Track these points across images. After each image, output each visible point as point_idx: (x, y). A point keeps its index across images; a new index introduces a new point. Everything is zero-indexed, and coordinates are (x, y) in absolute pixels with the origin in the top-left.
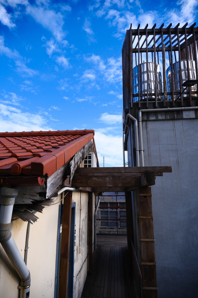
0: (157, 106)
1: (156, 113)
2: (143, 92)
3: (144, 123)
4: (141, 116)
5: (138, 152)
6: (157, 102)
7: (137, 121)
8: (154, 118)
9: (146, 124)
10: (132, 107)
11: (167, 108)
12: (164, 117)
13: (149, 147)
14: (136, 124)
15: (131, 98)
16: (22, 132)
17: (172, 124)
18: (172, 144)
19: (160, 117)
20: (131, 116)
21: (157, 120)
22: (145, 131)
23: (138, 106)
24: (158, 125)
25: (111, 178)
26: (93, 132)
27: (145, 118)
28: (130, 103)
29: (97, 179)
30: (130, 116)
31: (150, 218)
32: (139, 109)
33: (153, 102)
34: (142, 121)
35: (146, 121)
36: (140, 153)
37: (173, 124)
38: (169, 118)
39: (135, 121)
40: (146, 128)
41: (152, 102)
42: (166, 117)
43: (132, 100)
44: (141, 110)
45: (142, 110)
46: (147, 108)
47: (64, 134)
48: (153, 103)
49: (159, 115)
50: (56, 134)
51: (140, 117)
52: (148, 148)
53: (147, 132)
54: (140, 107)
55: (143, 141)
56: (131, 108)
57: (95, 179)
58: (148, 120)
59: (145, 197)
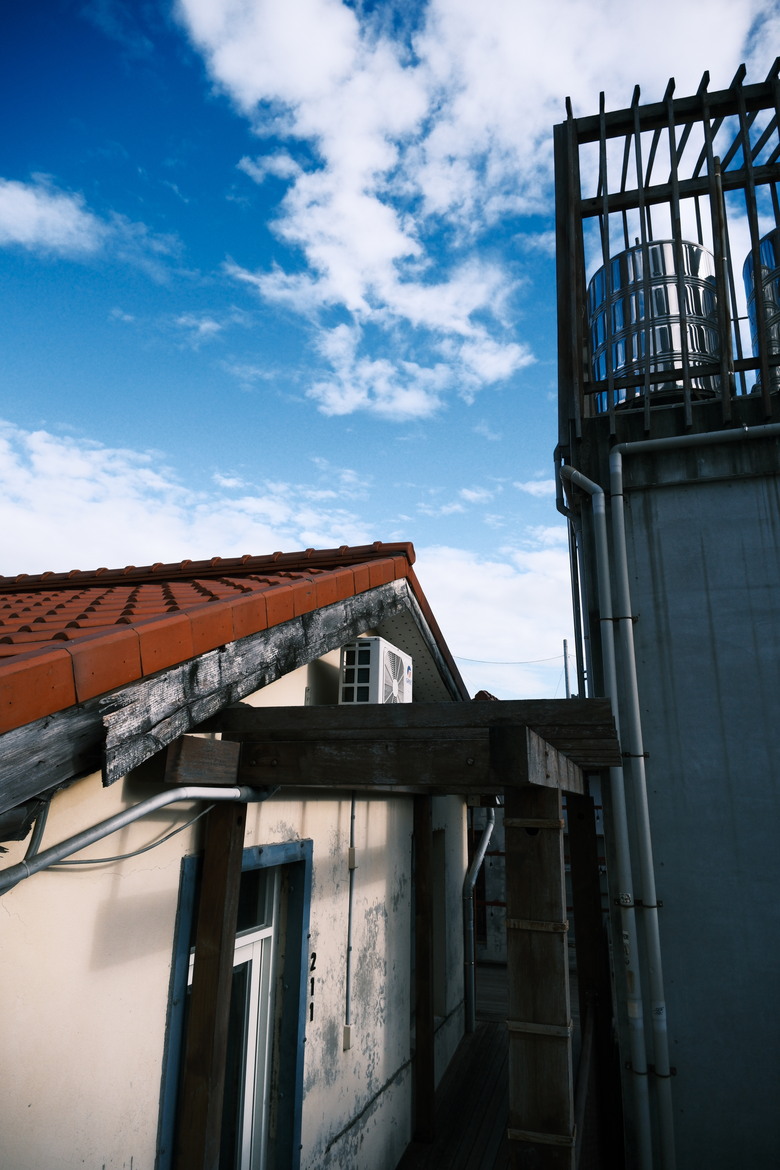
0: (689, 421)
1: (687, 452)
2: (635, 366)
3: (637, 502)
4: (619, 469)
5: (610, 624)
6: (689, 404)
7: (603, 495)
8: (678, 476)
9: (647, 505)
10: (579, 436)
11: (740, 426)
12: (724, 469)
13: (661, 600)
14: (598, 506)
15: (576, 399)
16: (179, 561)
17: (766, 494)
18: (768, 586)
19: (707, 471)
20: (575, 475)
21: (694, 483)
22: (641, 535)
23: (608, 430)
24: (699, 505)
25: (389, 749)
26: (405, 551)
27: (641, 479)
28: (573, 421)
29: (335, 753)
30: (570, 473)
31: (552, 930)
32: (613, 441)
33: (673, 406)
34: (627, 491)
35: (646, 489)
36: (617, 628)
37: (770, 496)
38: (747, 468)
39: (595, 492)
40: (648, 519)
41: (671, 409)
42: (734, 467)
43: (577, 405)
44: (618, 446)
45: (622, 444)
46: (646, 436)
47: (296, 566)
48: (676, 409)
49: (703, 461)
50: (265, 569)
51: (616, 474)
52: (657, 606)
53: (650, 537)
54: (613, 431)
55: (634, 578)
56: (578, 441)
57: (327, 749)
58: (652, 487)
59: (532, 831)
